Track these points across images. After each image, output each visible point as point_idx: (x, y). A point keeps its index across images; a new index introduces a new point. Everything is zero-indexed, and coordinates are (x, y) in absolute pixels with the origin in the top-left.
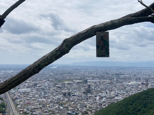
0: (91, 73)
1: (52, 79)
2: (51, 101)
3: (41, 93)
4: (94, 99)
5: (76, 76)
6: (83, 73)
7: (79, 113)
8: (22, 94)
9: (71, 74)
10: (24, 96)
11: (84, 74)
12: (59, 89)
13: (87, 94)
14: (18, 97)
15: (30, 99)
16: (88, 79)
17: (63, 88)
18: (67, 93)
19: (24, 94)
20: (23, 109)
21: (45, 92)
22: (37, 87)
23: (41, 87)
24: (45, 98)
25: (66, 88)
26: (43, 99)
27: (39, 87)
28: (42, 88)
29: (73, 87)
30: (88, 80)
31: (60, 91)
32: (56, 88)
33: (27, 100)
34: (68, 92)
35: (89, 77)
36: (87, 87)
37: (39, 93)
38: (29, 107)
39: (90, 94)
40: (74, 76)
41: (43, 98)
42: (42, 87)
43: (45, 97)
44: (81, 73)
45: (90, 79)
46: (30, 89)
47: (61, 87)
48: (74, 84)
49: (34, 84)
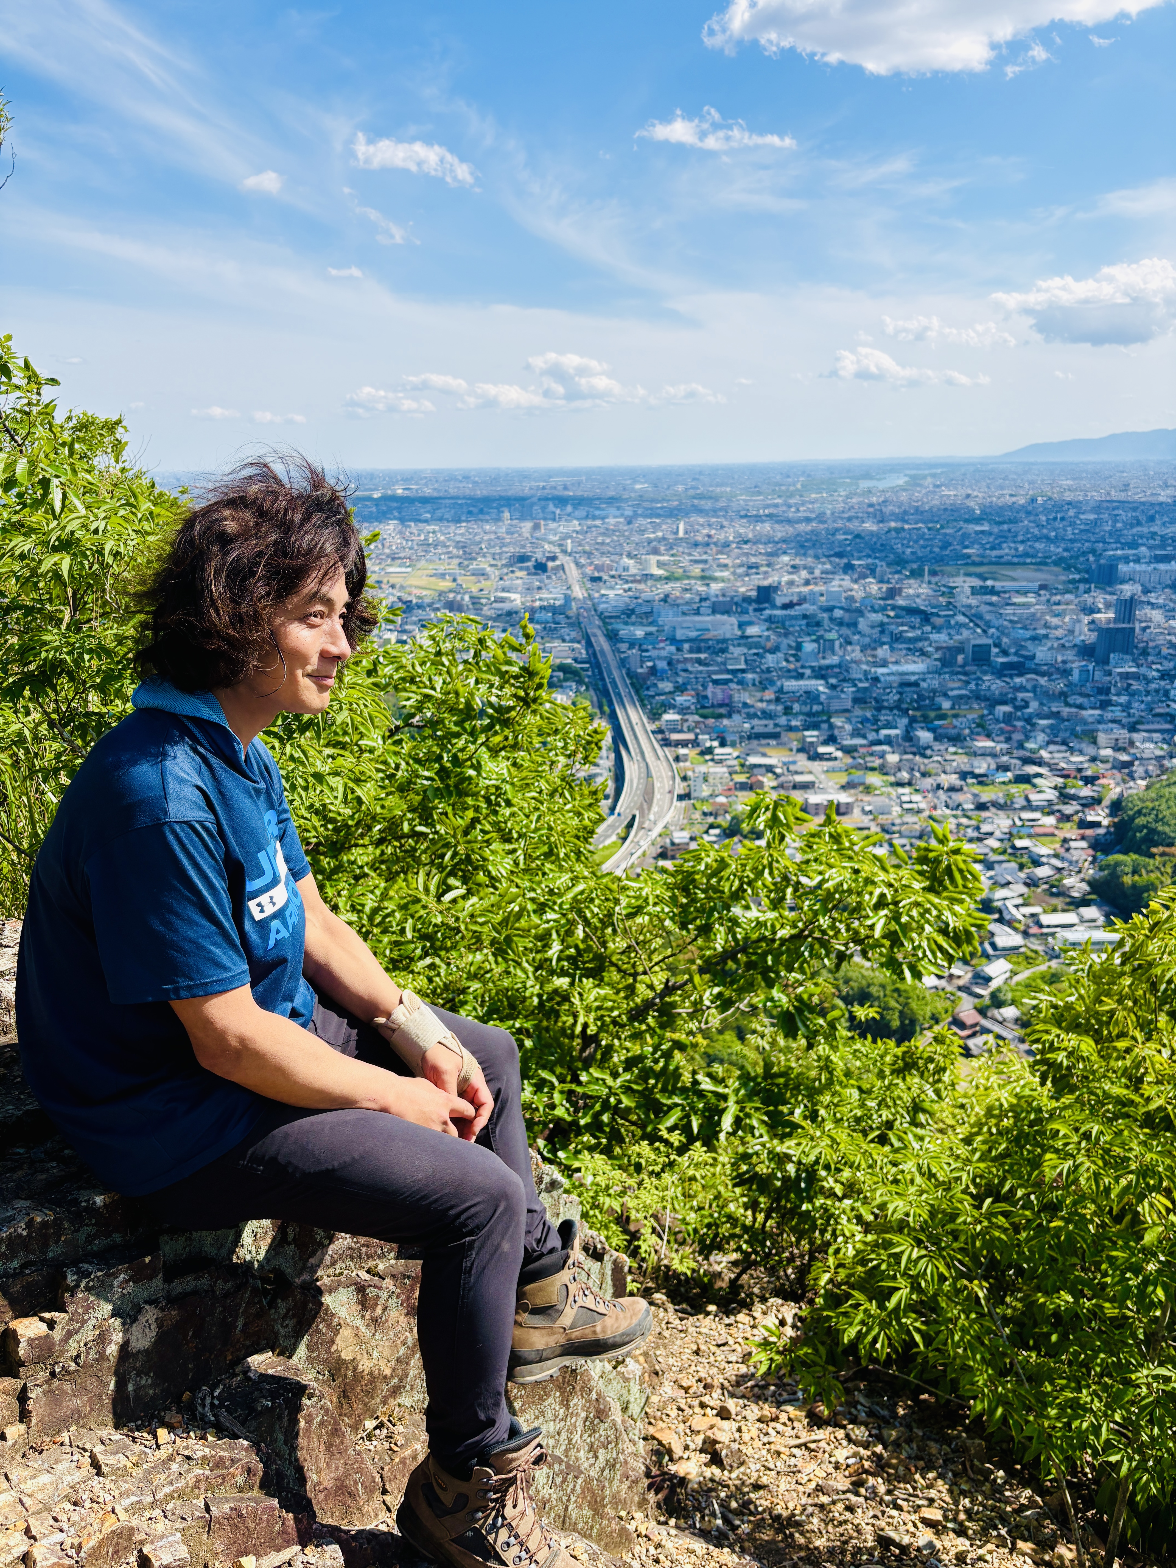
0: (1152, 519)
1: (870, 561)
2: (860, 695)
3: (799, 647)
4: (1157, 691)
5: (1037, 539)
6: (1092, 517)
7: (1040, 775)
8: (686, 646)
9: (1004, 523)
10: (700, 662)
11: (1096, 523)
12: (916, 620)
13: (1106, 662)
14: (662, 665)
15: (731, 681)
16: (1126, 560)
17: (938, 616)
18: (969, 650)
19: (699, 651)
20: (691, 736)
21: (821, 637)
22: (774, 606)
23: (797, 611)
24: (823, 677)
25: (961, 619)
26: (813, 682)
27: (785, 607)
28: (805, 616)
29: (1009, 610)
30: (1123, 568)
31: (919, 632)
32: (892, 614)
33: (716, 682)
34: (973, 642)
35: (1134, 545)
36: (1111, 615)
37: (784, 646)
38: (726, 722)
39: (1128, 657)
40: (1020, 538)
41: (809, 678)
42: (805, 606)
43: (821, 673)
44: (1076, 517)
45: (1137, 561)
46: (734, 620)
47: (930, 610)
48: (1018, 592)
49: (760, 589)
